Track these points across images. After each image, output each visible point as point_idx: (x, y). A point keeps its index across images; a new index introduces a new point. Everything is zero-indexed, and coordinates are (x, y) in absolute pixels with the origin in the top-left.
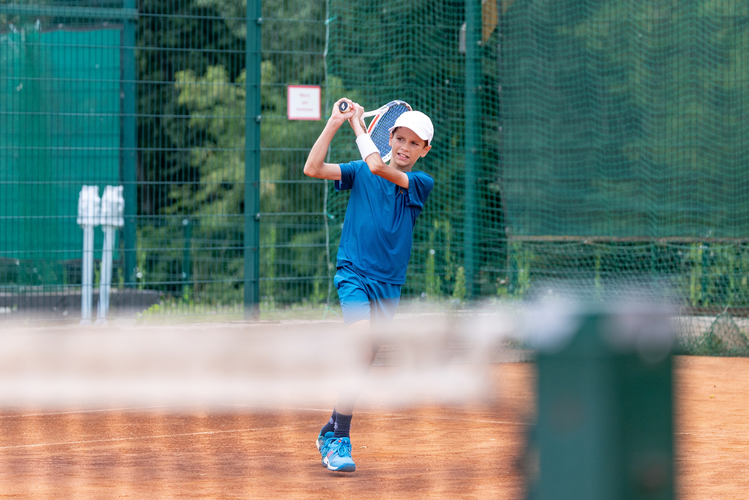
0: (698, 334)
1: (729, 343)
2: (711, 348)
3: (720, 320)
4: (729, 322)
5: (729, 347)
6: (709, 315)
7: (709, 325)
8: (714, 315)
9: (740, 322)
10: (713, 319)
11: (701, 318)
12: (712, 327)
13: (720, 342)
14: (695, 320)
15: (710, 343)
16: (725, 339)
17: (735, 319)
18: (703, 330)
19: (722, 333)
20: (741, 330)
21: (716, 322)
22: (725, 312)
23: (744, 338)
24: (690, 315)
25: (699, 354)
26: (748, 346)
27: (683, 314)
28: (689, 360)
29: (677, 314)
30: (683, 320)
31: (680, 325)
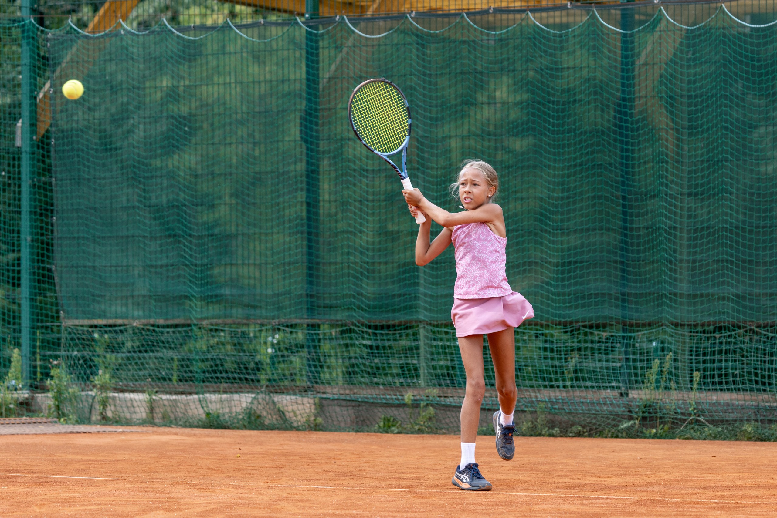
0: (238, 410)
1: (267, 418)
2: (250, 422)
3: (260, 396)
4: (267, 397)
5: (267, 422)
6: (248, 392)
7: (249, 400)
8: (254, 392)
9: (278, 399)
10: (253, 395)
11: (242, 395)
12: (252, 403)
13: (259, 417)
14: (236, 396)
15: (249, 418)
16: (264, 413)
17: (272, 395)
18: (244, 405)
19: (261, 408)
20: (278, 405)
21: (255, 398)
22: (263, 389)
23: (281, 413)
24: (231, 392)
25: (238, 428)
26: (285, 420)
27: (225, 392)
28: (226, 432)
29: (219, 392)
30: (225, 396)
31: (221, 401)
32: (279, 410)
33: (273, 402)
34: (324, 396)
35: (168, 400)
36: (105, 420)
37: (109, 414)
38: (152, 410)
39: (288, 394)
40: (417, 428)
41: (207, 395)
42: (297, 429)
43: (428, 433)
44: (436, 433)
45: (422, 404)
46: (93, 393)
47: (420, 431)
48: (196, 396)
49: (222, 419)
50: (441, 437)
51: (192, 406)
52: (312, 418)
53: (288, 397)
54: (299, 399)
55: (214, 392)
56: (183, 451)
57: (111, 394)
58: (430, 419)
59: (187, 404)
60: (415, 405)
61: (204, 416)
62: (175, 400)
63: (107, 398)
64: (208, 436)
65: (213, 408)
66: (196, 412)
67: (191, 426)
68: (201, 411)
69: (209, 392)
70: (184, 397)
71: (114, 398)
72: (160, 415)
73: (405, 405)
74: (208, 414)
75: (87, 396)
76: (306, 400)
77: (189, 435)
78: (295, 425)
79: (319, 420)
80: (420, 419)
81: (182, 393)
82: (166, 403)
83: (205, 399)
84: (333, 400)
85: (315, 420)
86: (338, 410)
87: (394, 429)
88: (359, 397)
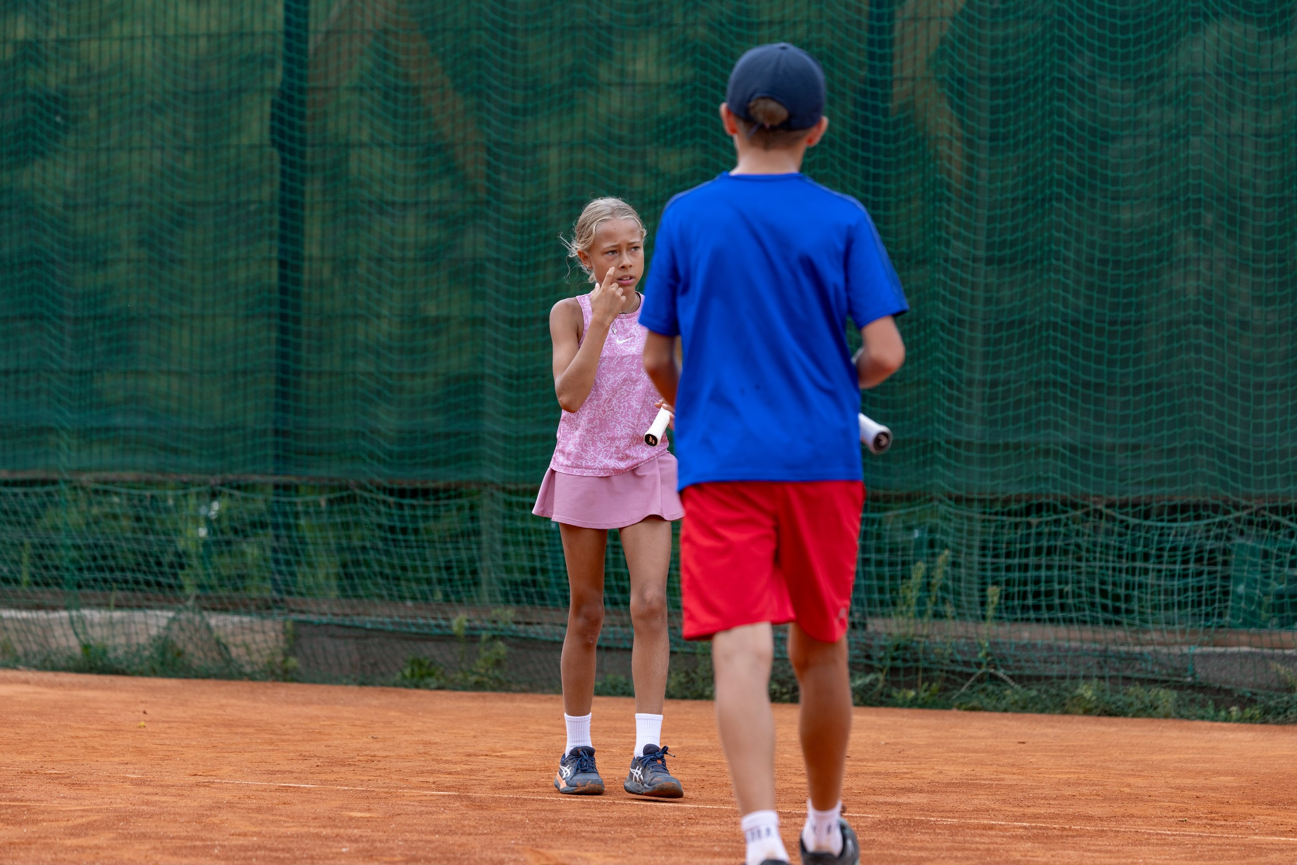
0: (142, 640)
1: (196, 656)
2: (165, 663)
3: (183, 616)
4: (197, 618)
5: (196, 663)
6: (162, 608)
7: (163, 622)
8: (172, 608)
9: (215, 620)
10: (171, 614)
11: (150, 612)
12: (168, 628)
13: (180, 654)
14: (138, 615)
15: (163, 654)
16: (190, 648)
17: (205, 613)
18: (154, 632)
19: (186, 639)
20: (217, 634)
23: (222, 647)
24: (130, 607)
25: (142, 674)
26: (229, 661)
27: (118, 607)
28: (120, 680)
29: (106, 606)
30: (117, 614)
31: (111, 623)
32: (218, 642)
33: (209, 628)
34: (303, 617)
35: (12, 619)
39: (237, 612)
40: (473, 679)
41: (86, 612)
42: (251, 677)
43: (493, 689)
44: (508, 690)
45: (485, 635)
47: (478, 686)
48: (64, 614)
49: (111, 655)
50: (519, 696)
51: (58, 632)
52: (279, 659)
53: (236, 619)
54: (256, 621)
55: (99, 606)
56: (39, 714)
58: (498, 663)
59: (47, 627)
60: (472, 637)
61: (78, 651)
62: (25, 620)
64: (86, 687)
65: (97, 634)
66: (63, 641)
67: (55, 668)
68: (73, 642)
69: (89, 606)
70: (42, 614)
73: (453, 637)
74: (86, 647)
76: (268, 624)
77: (51, 685)
78: (248, 669)
79: (293, 662)
80: (480, 663)
81: (38, 607)
82: (11, 626)
83: (82, 620)
84: (319, 625)
85: (284, 662)
86: (329, 644)
87: (432, 681)
88: (368, 621)
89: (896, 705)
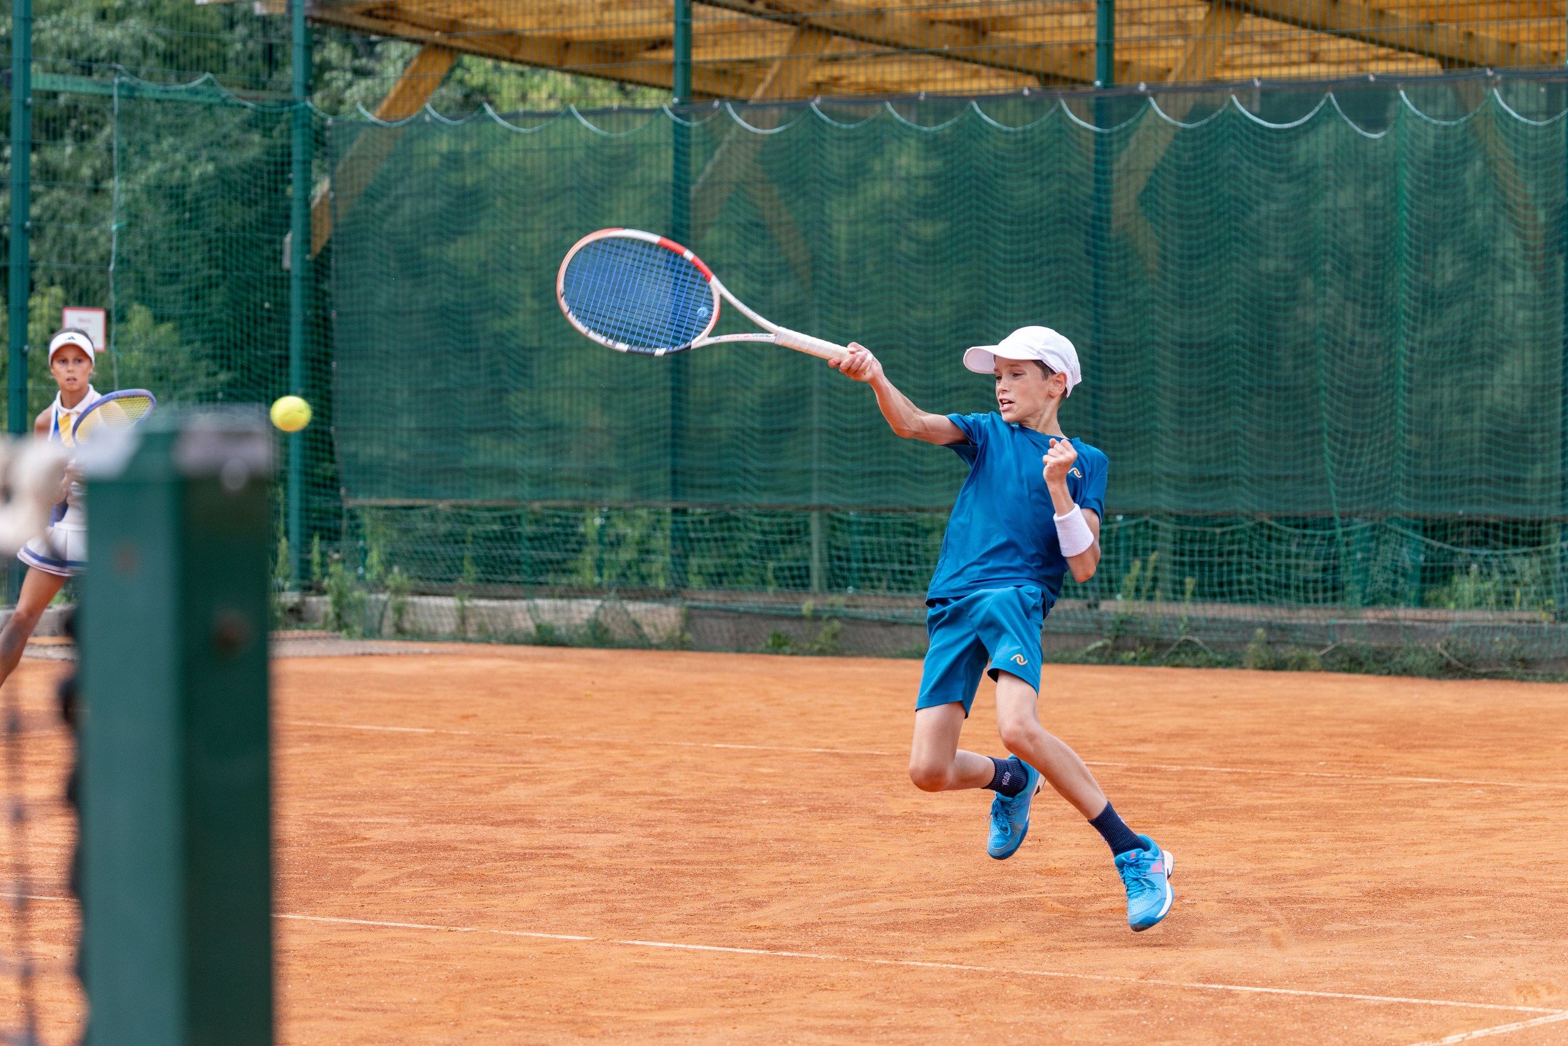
0: (578, 621)
1: (618, 633)
2: (596, 638)
3: (607, 604)
4: (618, 606)
5: (617, 637)
6: (592, 598)
7: (592, 609)
8: (599, 597)
9: (632, 607)
10: (598, 602)
11: (583, 601)
12: (597, 613)
13: (606, 631)
14: (575, 604)
15: (594, 633)
16: (613, 627)
17: (625, 602)
18: (586, 616)
19: (609, 619)
20: (633, 616)
21: (602, 606)
22: (612, 595)
23: (637, 626)
24: (570, 598)
25: (581, 646)
26: (642, 636)
27: (561, 597)
28: (565, 651)
29: (552, 597)
30: (560, 603)
31: (556, 610)
32: (634, 623)
33: (627, 613)
34: (696, 604)
35: (486, 607)
36: (400, 632)
37: (407, 626)
38: (463, 619)
39: (646, 600)
40: (817, 647)
41: (540, 602)
42: (658, 648)
43: (832, 655)
44: (843, 655)
45: (825, 616)
46: (383, 597)
47: (822, 653)
48: (523, 604)
49: (557, 633)
50: (851, 660)
51: (520, 616)
52: (678, 633)
53: (647, 605)
54: (662, 606)
55: (547, 597)
57: (410, 599)
58: (835, 636)
59: (509, 614)
60: (816, 617)
61: (533, 630)
62: (493, 608)
63: (404, 603)
64: (544, 659)
65: (547, 618)
66: (523, 624)
67: (518, 643)
68: (530, 623)
69: (541, 597)
70: (507, 603)
71: (414, 604)
72: (475, 628)
73: (801, 618)
74: (539, 627)
75: (377, 600)
76: (670, 608)
77: (520, 658)
78: (655, 641)
79: (688, 636)
80: (822, 635)
81: (503, 598)
82: (484, 612)
83: (536, 607)
84: (706, 609)
85: (682, 636)
86: (714, 622)
87: (787, 649)
88: (741, 606)
89: (1123, 663)
